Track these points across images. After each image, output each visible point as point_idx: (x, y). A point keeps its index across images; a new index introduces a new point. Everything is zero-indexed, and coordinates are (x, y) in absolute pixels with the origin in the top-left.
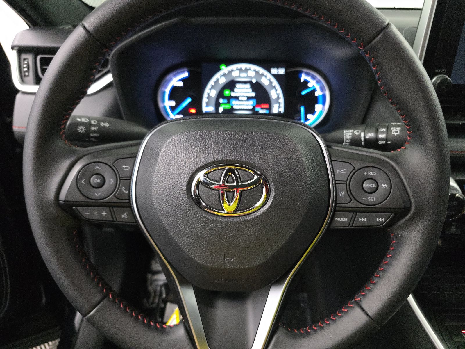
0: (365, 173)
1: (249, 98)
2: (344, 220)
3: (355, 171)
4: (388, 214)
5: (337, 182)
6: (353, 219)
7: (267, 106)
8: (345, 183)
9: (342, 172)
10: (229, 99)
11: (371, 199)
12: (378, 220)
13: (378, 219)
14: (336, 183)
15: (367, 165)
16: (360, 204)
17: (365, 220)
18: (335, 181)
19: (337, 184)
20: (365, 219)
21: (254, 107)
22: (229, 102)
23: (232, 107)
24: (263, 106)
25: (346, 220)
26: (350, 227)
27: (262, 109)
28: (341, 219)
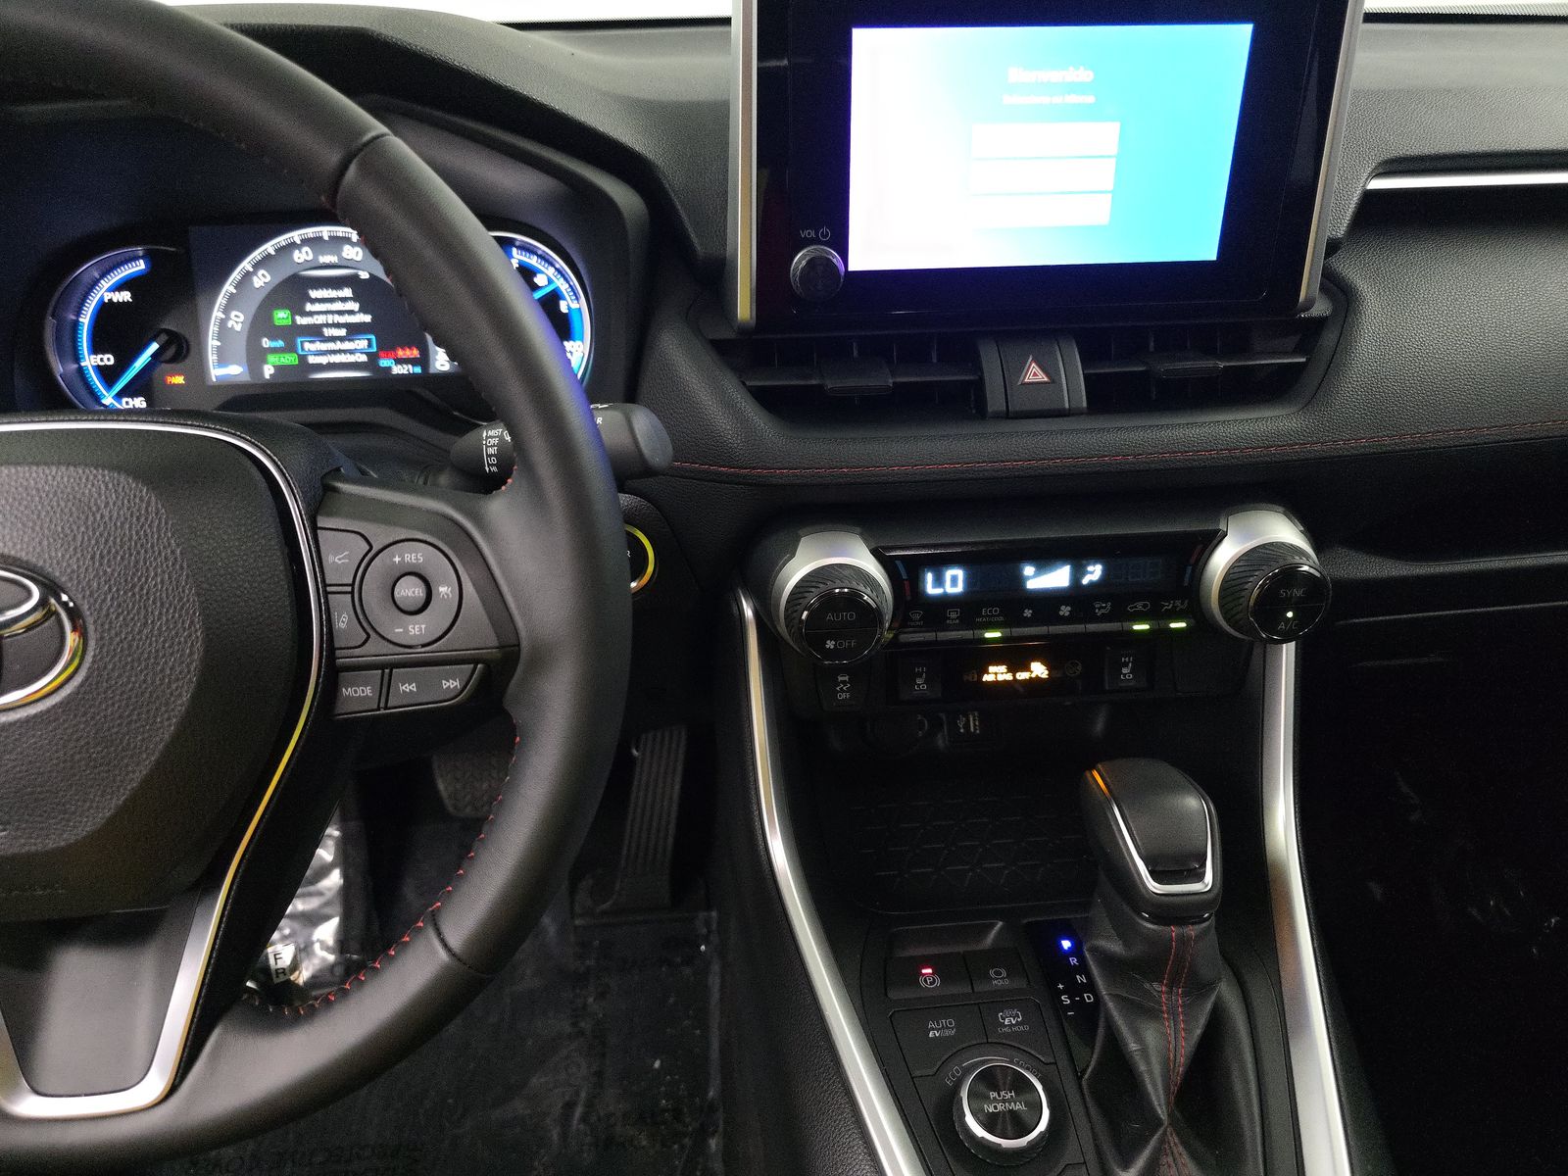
0: (397, 559)
1: (354, 331)
2: (363, 691)
3: (371, 556)
4: (466, 666)
5: (329, 589)
6: (386, 687)
7: (416, 353)
8: (349, 589)
9: (339, 559)
10: (291, 335)
11: (416, 629)
12: (445, 684)
13: (444, 682)
14: (326, 593)
15: (403, 537)
16: (391, 646)
17: (413, 687)
18: (325, 585)
19: (330, 596)
20: (414, 685)
21: (373, 358)
22: (290, 348)
23: (303, 358)
24: (400, 353)
25: (368, 691)
26: (382, 711)
27: (399, 361)
28: (356, 692)
